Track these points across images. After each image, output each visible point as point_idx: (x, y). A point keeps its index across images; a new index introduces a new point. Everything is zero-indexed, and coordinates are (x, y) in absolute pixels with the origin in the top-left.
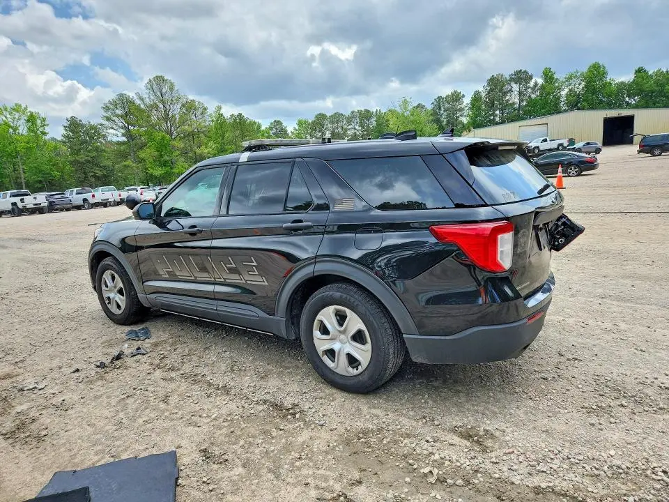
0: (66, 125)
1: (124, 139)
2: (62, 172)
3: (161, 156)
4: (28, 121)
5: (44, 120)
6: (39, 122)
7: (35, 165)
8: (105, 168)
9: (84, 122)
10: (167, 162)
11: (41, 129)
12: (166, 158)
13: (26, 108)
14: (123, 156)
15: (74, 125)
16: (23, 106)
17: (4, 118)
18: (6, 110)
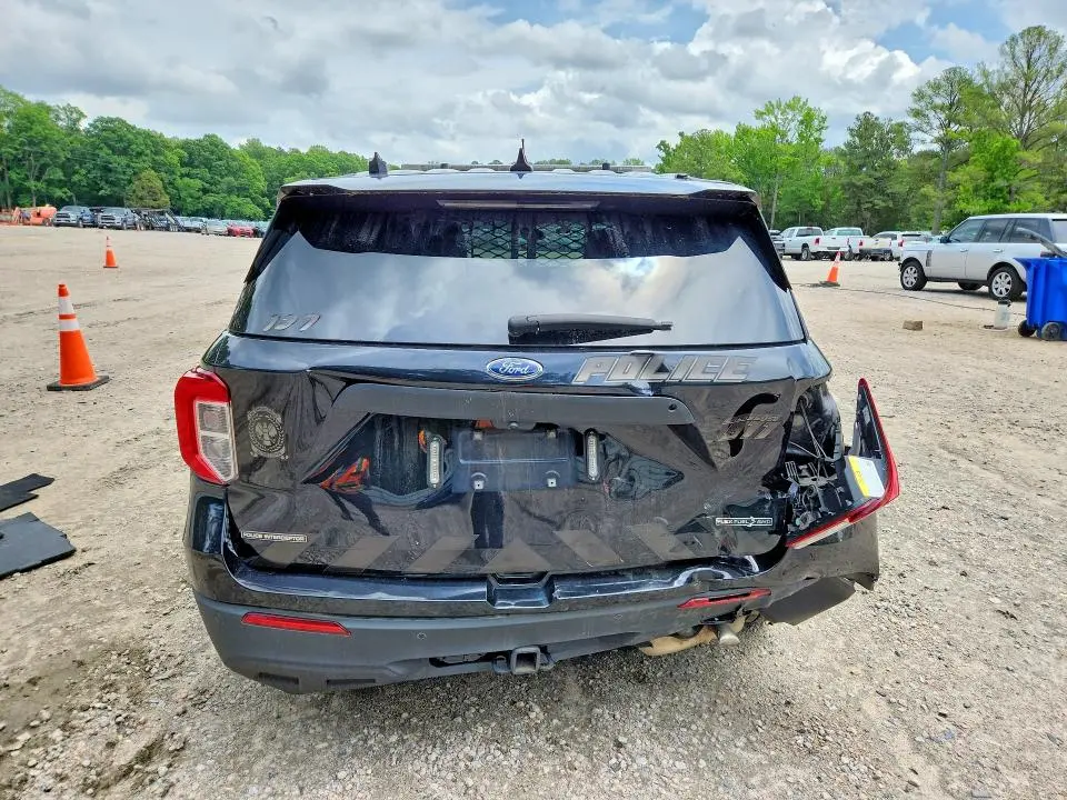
0: (852, 126)
1: (936, 147)
2: (828, 201)
3: (992, 179)
4: (802, 122)
5: (824, 119)
6: (816, 123)
7: (794, 188)
8: (892, 196)
9: (881, 121)
10: (1000, 190)
11: (816, 135)
12: (1000, 183)
13: (805, 104)
14: (927, 177)
15: (867, 126)
16: (803, 100)
17: (773, 120)
18: (779, 106)
